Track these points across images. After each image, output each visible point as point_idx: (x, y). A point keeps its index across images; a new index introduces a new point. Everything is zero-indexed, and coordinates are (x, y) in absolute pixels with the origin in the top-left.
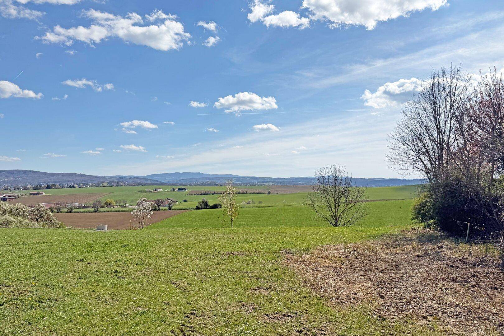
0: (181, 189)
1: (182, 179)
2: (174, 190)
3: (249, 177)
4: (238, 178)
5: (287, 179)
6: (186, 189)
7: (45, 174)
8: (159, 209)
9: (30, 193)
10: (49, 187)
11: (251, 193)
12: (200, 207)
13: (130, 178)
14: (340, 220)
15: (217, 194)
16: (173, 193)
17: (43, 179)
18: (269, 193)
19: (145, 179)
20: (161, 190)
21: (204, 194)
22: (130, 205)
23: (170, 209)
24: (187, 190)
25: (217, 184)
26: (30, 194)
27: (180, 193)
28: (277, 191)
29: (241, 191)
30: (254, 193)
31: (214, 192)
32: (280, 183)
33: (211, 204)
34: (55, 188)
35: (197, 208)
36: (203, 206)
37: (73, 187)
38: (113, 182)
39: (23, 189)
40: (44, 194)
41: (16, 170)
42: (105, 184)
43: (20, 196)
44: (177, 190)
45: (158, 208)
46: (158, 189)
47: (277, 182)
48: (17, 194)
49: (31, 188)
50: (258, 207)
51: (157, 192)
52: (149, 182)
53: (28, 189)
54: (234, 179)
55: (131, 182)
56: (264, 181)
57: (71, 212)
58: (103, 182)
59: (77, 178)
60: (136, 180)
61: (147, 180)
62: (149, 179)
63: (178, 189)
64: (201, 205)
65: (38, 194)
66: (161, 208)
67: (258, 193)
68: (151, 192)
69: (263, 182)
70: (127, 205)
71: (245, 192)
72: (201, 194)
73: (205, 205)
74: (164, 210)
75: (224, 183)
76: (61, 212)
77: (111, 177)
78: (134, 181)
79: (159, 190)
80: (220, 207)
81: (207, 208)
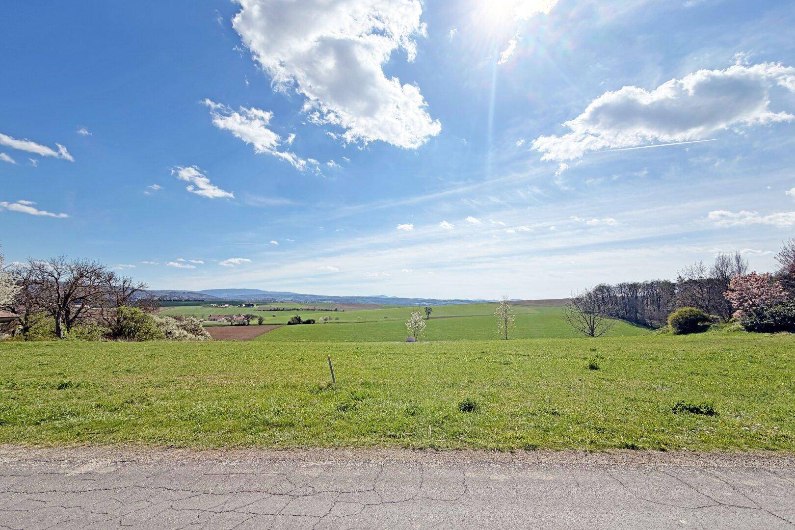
0: (248, 305)
2: (241, 305)
8: (248, 325)
11: (319, 310)
12: (292, 322)
13: (184, 293)
18: (336, 310)
20: (228, 305)
21: (273, 310)
23: (260, 324)
24: (254, 306)
27: (249, 309)
28: (342, 309)
30: (322, 310)
32: (338, 301)
33: (304, 319)
35: (289, 323)
36: (296, 321)
44: (245, 306)
45: (247, 323)
50: (339, 323)
51: (224, 307)
60: (191, 294)
64: (293, 320)
66: (250, 323)
67: (326, 310)
68: (217, 307)
71: (313, 309)
73: (298, 321)
74: (254, 325)
79: (226, 305)
80: (314, 322)
81: (299, 323)
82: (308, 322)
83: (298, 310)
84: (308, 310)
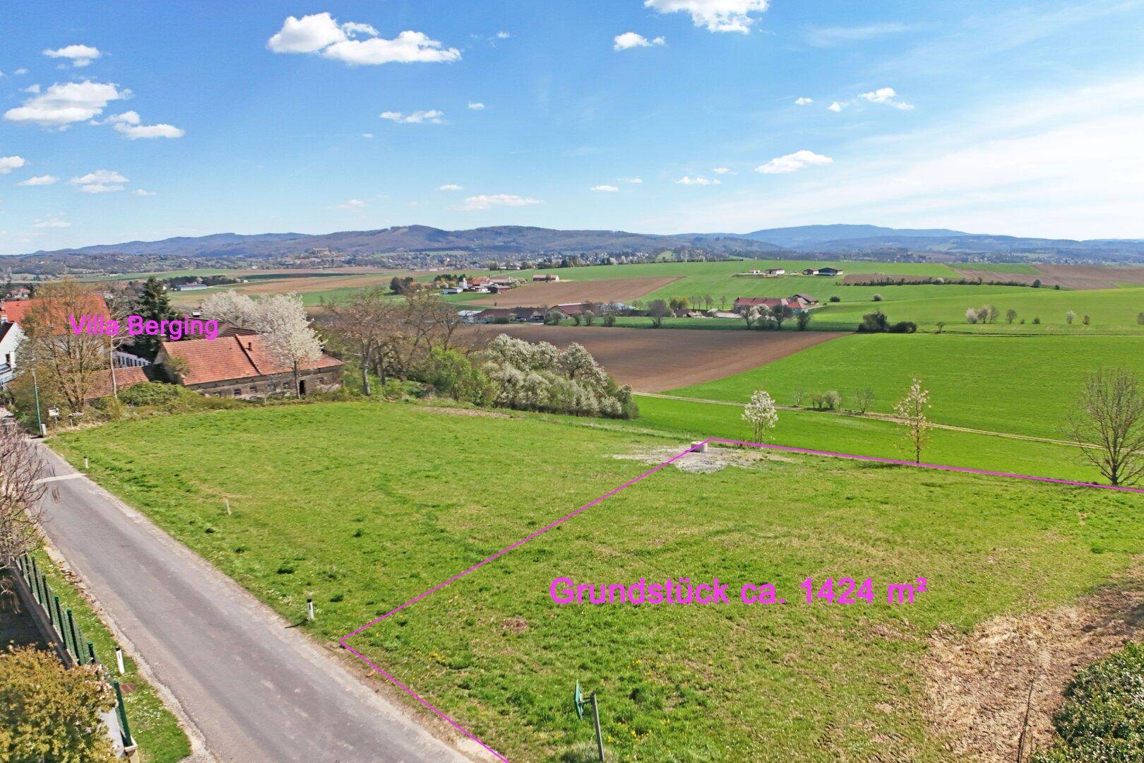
0: (825, 272)
1: (827, 240)
2: (810, 272)
3: (991, 237)
4: (962, 240)
5: (1086, 243)
6: (837, 271)
7: (555, 232)
8: (779, 327)
9: (535, 277)
10: (564, 265)
11: (991, 284)
12: (867, 327)
14: (1122, 467)
15: (908, 284)
16: (809, 280)
17: (552, 244)
18: (1036, 285)
19: (747, 240)
20: (782, 272)
21: (878, 284)
22: (719, 311)
23: (802, 328)
24: (839, 273)
25: (909, 253)
26: (535, 279)
27: (825, 280)
28: (1056, 278)
29: (968, 279)
30: (998, 284)
31: (903, 280)
32: (1067, 254)
33: (892, 320)
34: (576, 265)
35: (862, 329)
36: (875, 325)
37: (609, 263)
38: (683, 248)
39: (521, 268)
40: (557, 279)
41: (505, 227)
42: (668, 255)
43: (518, 283)
44: (817, 273)
45: (776, 325)
46: (776, 270)
47: (1059, 252)
48: (514, 280)
49: (533, 264)
50: (1003, 335)
51: (774, 277)
52: (755, 248)
53: (530, 267)
54: (952, 241)
55: (719, 248)
56: (1026, 247)
57: (610, 325)
58: (663, 250)
59: (613, 241)
61: (750, 243)
62: (756, 242)
63: (820, 271)
64: (869, 323)
65: (547, 279)
66: (783, 324)
67: (1010, 285)
68: (761, 276)
69: (1024, 251)
70: (714, 310)
71: (976, 280)
72: (872, 284)
73: (879, 324)
74: (792, 329)
75: (928, 252)
76: (594, 325)
77: (680, 237)
78: (724, 246)
79: (778, 273)
80: (914, 330)
81: (883, 331)
82: (902, 328)
83: (937, 283)
84: (962, 283)
